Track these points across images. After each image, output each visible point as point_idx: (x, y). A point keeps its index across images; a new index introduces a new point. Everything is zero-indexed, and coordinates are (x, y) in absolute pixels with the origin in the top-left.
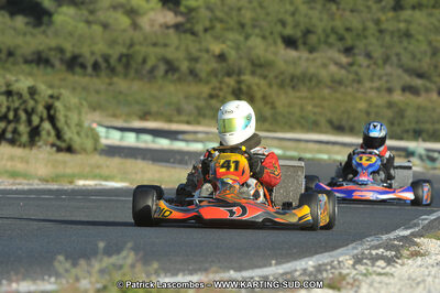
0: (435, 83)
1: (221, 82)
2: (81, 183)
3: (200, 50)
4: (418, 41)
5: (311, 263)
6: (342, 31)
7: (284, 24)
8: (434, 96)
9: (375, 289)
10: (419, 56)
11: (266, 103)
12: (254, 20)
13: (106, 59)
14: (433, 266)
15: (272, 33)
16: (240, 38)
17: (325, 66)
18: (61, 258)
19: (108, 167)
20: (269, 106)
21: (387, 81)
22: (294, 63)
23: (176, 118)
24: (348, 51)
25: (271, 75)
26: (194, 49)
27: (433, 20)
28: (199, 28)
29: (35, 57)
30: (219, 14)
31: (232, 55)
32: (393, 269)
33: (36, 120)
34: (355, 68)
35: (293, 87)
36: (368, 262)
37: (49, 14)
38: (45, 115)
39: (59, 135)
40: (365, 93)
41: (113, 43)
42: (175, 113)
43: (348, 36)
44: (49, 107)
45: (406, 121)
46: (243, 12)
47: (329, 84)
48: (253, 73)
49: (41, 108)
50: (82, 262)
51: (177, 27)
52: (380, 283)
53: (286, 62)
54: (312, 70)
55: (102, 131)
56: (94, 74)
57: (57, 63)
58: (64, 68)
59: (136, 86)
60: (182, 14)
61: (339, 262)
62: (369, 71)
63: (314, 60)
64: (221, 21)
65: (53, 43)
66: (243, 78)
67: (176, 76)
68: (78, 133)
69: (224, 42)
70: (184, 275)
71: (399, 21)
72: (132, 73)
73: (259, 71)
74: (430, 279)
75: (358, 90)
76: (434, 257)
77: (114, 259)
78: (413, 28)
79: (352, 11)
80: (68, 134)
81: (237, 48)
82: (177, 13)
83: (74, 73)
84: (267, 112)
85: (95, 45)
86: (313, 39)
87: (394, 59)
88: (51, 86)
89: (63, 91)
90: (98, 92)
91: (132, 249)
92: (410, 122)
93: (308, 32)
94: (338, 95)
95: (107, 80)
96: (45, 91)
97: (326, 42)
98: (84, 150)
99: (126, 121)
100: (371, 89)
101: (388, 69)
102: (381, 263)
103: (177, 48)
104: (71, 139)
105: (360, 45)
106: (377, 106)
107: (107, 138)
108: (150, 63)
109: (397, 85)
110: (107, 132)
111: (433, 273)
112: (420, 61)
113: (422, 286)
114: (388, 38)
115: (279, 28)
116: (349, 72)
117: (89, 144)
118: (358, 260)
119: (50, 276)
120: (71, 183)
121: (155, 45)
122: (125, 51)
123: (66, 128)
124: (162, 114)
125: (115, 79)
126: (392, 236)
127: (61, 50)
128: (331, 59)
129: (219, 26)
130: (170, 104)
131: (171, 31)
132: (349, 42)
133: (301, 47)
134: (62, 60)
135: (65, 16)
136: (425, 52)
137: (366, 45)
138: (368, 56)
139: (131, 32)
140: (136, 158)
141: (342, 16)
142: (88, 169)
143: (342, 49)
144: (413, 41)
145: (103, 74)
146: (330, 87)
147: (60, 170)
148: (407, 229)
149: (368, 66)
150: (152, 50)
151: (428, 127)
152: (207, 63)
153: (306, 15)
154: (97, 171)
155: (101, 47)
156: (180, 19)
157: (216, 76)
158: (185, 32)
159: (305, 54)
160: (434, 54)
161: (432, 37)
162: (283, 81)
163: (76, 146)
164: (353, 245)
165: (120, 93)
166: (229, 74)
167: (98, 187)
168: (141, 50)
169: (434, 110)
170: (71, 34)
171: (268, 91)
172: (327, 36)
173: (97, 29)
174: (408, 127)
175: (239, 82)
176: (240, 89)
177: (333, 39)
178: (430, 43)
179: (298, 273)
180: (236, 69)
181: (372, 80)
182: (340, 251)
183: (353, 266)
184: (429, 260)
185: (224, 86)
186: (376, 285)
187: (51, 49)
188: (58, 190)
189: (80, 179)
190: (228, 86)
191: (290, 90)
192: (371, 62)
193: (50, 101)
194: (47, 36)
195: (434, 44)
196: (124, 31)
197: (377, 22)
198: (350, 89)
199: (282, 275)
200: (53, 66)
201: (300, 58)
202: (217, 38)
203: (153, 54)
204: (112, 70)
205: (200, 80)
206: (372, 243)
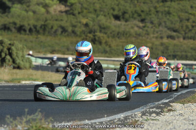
0: (182, 34)
1: (86, 36)
2: (23, 82)
3: (77, 22)
4: (174, 15)
5: (122, 116)
6: (140, 12)
7: (114, 10)
8: (182, 40)
9: (150, 126)
10: (174, 22)
11: (107, 45)
12: (100, 8)
13: (35, 27)
14: (177, 115)
15: (108, 14)
16: (95, 16)
17: (132, 28)
18: (9, 116)
19: (35, 75)
20: (108, 46)
21: (160, 34)
22: (119, 27)
23: (67, 53)
24: (143, 21)
25: (109, 32)
26: (74, 22)
27: (180, 6)
28: (76, 12)
29: (3, 27)
30: (85, 6)
31: (91, 24)
32: (159, 117)
33: (3, 55)
34: (146, 28)
35: (119, 38)
36: (148, 114)
37: (9, 8)
38: (7, 53)
39: (14, 62)
40: (151, 39)
41: (38, 20)
42: (66, 50)
43: (143, 14)
44: (9, 49)
45: (169, 51)
46: (96, 4)
47: (135, 36)
48: (100, 31)
49: (5, 49)
50: (18, 118)
51: (66, 12)
52: (153, 124)
53: (115, 26)
54: (127, 30)
55: (33, 59)
56: (29, 33)
57: (13, 30)
58: (16, 31)
59: (49, 38)
60: (68, 6)
61: (135, 115)
62: (152, 30)
63: (128, 25)
64: (86, 9)
65: (11, 20)
66: (96, 34)
67: (66, 34)
68: (22, 60)
69: (87, 18)
70: (65, 122)
71: (165, 7)
72: (47, 33)
73: (103, 31)
74: (175, 121)
75: (147, 38)
76: (178, 112)
77: (32, 116)
78: (171, 10)
79: (144, 3)
80: (18, 61)
81: (94, 21)
82: (66, 6)
83: (21, 34)
84: (107, 49)
85: (30, 21)
86: (127, 16)
87: (163, 24)
88: (10, 40)
89: (15, 42)
90: (32, 42)
91: (40, 111)
92: (171, 52)
93: (124, 13)
94: (139, 40)
95: (36, 37)
96: (7, 42)
97: (132, 17)
98: (25, 68)
99: (44, 54)
100: (153, 37)
101: (161, 28)
102: (154, 115)
103: (66, 21)
104: (19, 63)
105: (148, 18)
106: (156, 45)
107: (36, 62)
108: (55, 28)
109: (165, 35)
110: (36, 60)
111: (177, 119)
112: (175, 24)
113: (171, 124)
114: (160, 14)
115: (112, 11)
116: (143, 30)
117: (27, 65)
118: (144, 114)
119: (4, 125)
120: (19, 82)
121: (56, 20)
122: (43, 23)
123: (17, 58)
124: (60, 51)
125: (39, 36)
126: (160, 102)
127: (15, 24)
128: (135, 25)
129: (85, 11)
130: (64, 46)
131: (64, 14)
132: (143, 17)
133: (122, 19)
134: (15, 28)
135: (16, 9)
136: (177, 21)
137: (151, 18)
138: (152, 23)
139: (46, 15)
140: (49, 71)
141: (139, 5)
142: (26, 76)
143: (140, 20)
144: (171, 16)
145: (34, 34)
146: (135, 37)
147: (15, 77)
148: (167, 99)
149: (152, 27)
150: (55, 22)
151: (179, 53)
152: (80, 27)
153: (124, 6)
154: (31, 77)
155: (32, 22)
156: (67, 8)
157: (84, 33)
158: (70, 14)
159: (123, 23)
160: (181, 21)
161: (180, 13)
162: (114, 35)
163: (22, 66)
164: (142, 107)
165: (42, 42)
166: (90, 32)
167: (31, 84)
168: (50, 23)
169: (181, 46)
170: (19, 16)
171: (108, 40)
172: (133, 14)
173: (31, 13)
174: (170, 54)
175: (94, 36)
176: (95, 39)
177: (136, 15)
178: (179, 17)
179: (116, 120)
180: (93, 30)
181: (153, 34)
182: (136, 110)
183: (141, 116)
184: (176, 113)
185: (88, 38)
186: (151, 124)
187: (10, 23)
188: (13, 86)
189: (23, 80)
190: (90, 37)
191: (117, 39)
192: (153, 25)
193: (10, 46)
194: (8, 17)
195: (181, 17)
196: (43, 14)
197: (155, 8)
198: (144, 38)
199: (109, 121)
200: (11, 31)
201: (121, 24)
202: (84, 17)
203: (56, 25)
204: (38, 32)
205: (77, 36)
206: (151, 106)
